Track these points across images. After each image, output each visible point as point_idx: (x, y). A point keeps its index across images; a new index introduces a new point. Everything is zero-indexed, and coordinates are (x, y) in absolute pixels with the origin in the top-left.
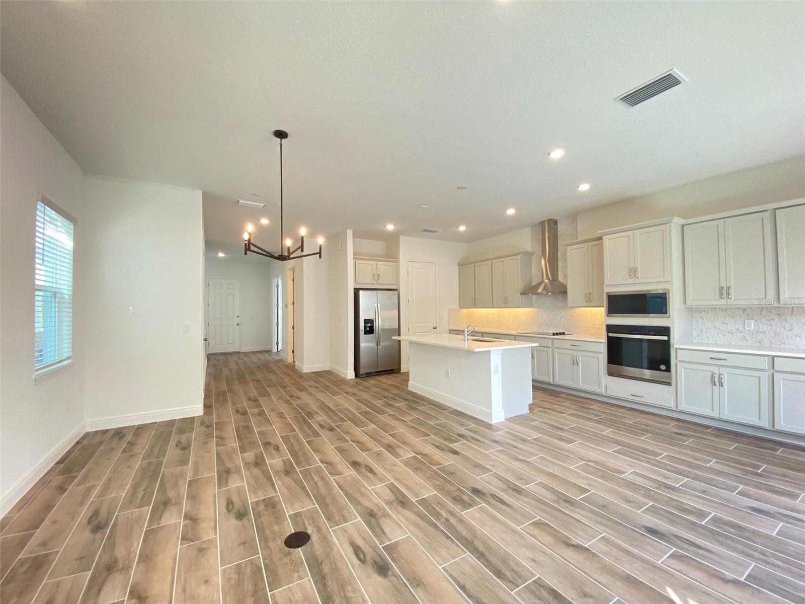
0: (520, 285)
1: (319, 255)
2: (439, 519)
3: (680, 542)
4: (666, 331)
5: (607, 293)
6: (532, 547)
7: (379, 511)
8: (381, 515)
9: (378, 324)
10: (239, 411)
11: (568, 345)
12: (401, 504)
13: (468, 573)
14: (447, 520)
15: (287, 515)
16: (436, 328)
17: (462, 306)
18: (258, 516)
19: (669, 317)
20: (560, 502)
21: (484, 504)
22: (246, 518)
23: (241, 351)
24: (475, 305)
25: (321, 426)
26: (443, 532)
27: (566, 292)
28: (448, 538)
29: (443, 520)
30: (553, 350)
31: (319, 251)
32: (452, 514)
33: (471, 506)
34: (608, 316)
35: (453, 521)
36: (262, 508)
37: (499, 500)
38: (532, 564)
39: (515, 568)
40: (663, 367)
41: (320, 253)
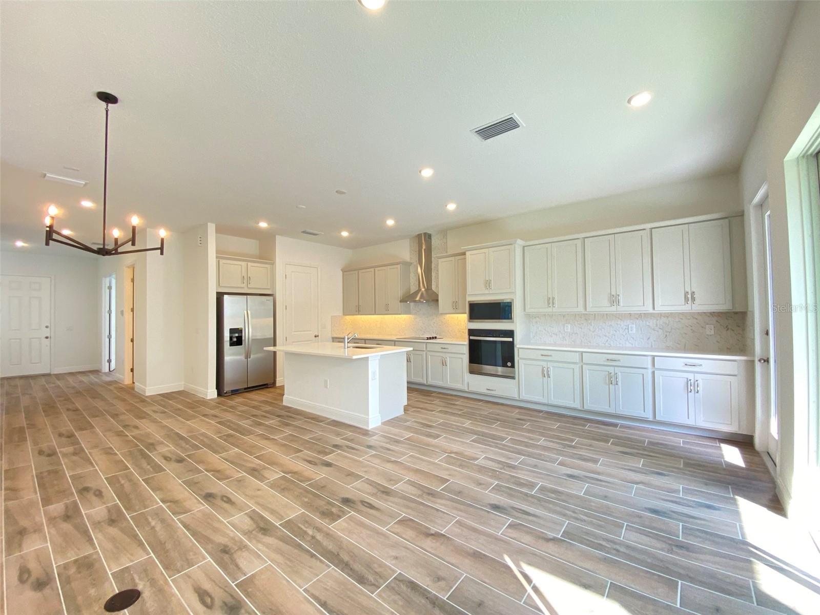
0: (400, 293)
1: (160, 250)
2: (304, 538)
3: (515, 512)
4: (510, 334)
5: (469, 302)
6: (395, 545)
7: (235, 545)
8: (237, 548)
9: (248, 334)
10: (44, 452)
11: (438, 348)
12: (262, 532)
13: (331, 587)
14: (313, 537)
15: (109, 573)
16: (318, 336)
17: (346, 312)
18: (66, 581)
19: (513, 322)
20: (424, 496)
21: (353, 513)
22: (48, 587)
23: (52, 373)
24: (359, 311)
25: (166, 458)
26: (308, 551)
27: (437, 300)
28: (313, 556)
29: (309, 538)
30: (426, 354)
31: (160, 246)
32: (319, 530)
33: (340, 517)
34: (469, 321)
35: (319, 537)
36: (72, 571)
37: (368, 505)
38: (394, 562)
39: (378, 570)
40: (509, 364)
41: (161, 249)
